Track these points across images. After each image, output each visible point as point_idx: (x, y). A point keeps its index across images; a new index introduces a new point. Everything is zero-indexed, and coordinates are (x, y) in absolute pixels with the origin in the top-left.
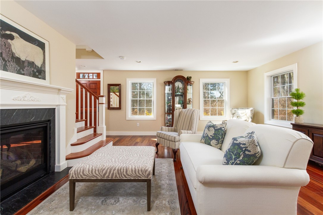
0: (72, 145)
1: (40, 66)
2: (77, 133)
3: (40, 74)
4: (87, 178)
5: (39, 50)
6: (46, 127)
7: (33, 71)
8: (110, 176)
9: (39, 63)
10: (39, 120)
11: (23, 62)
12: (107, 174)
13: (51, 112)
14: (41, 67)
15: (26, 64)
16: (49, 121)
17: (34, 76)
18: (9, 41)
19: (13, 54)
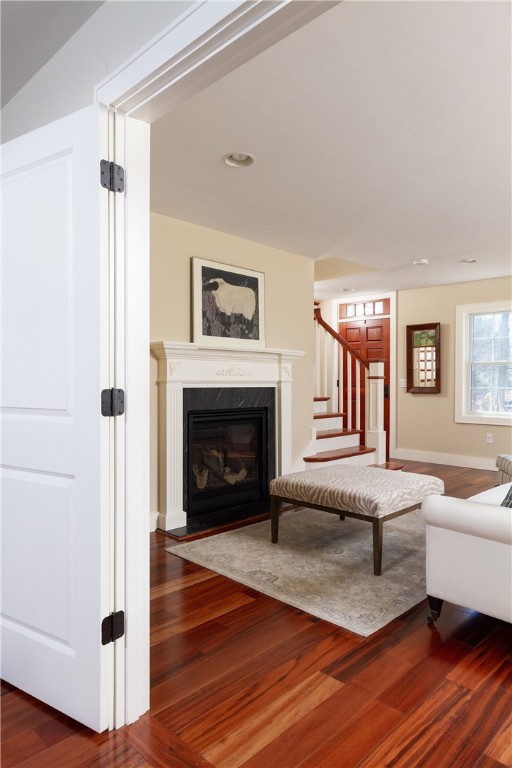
0: (307, 460)
1: (250, 318)
2: (318, 438)
3: (250, 332)
4: (291, 497)
5: (250, 292)
6: (261, 419)
7: (242, 329)
8: (319, 500)
9: (249, 316)
10: (249, 406)
11: (229, 317)
12: (315, 497)
13: (269, 395)
14: (252, 320)
15: (232, 320)
16: (266, 409)
17: (244, 336)
18: (213, 292)
19: (217, 309)
